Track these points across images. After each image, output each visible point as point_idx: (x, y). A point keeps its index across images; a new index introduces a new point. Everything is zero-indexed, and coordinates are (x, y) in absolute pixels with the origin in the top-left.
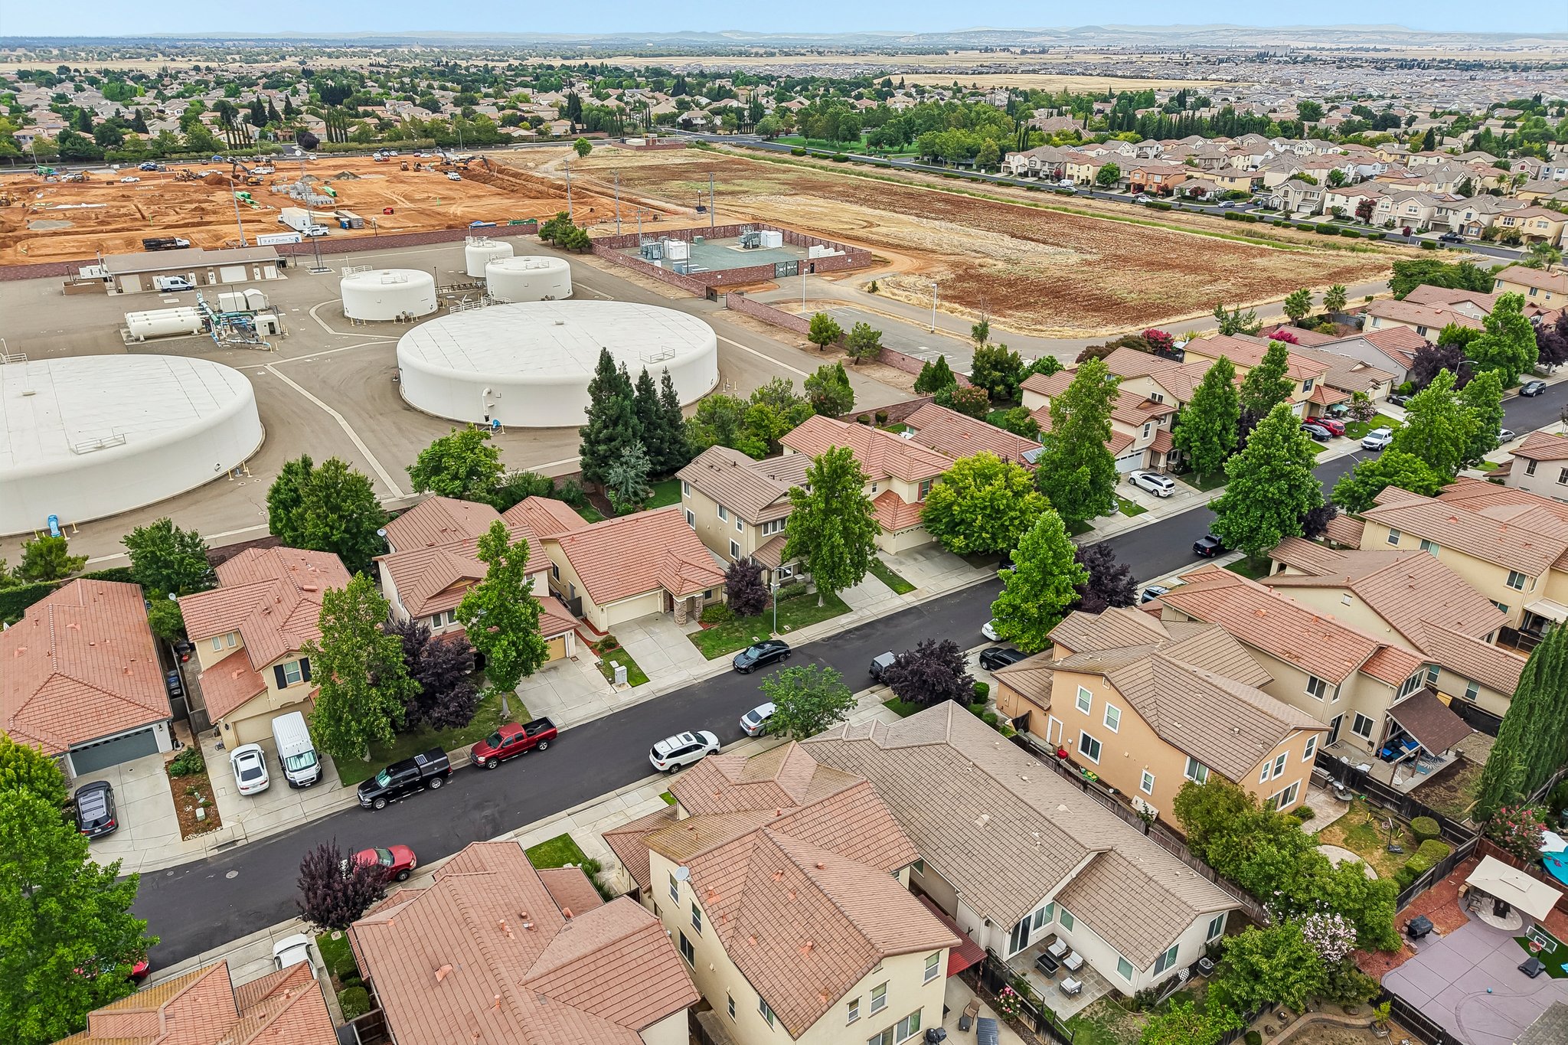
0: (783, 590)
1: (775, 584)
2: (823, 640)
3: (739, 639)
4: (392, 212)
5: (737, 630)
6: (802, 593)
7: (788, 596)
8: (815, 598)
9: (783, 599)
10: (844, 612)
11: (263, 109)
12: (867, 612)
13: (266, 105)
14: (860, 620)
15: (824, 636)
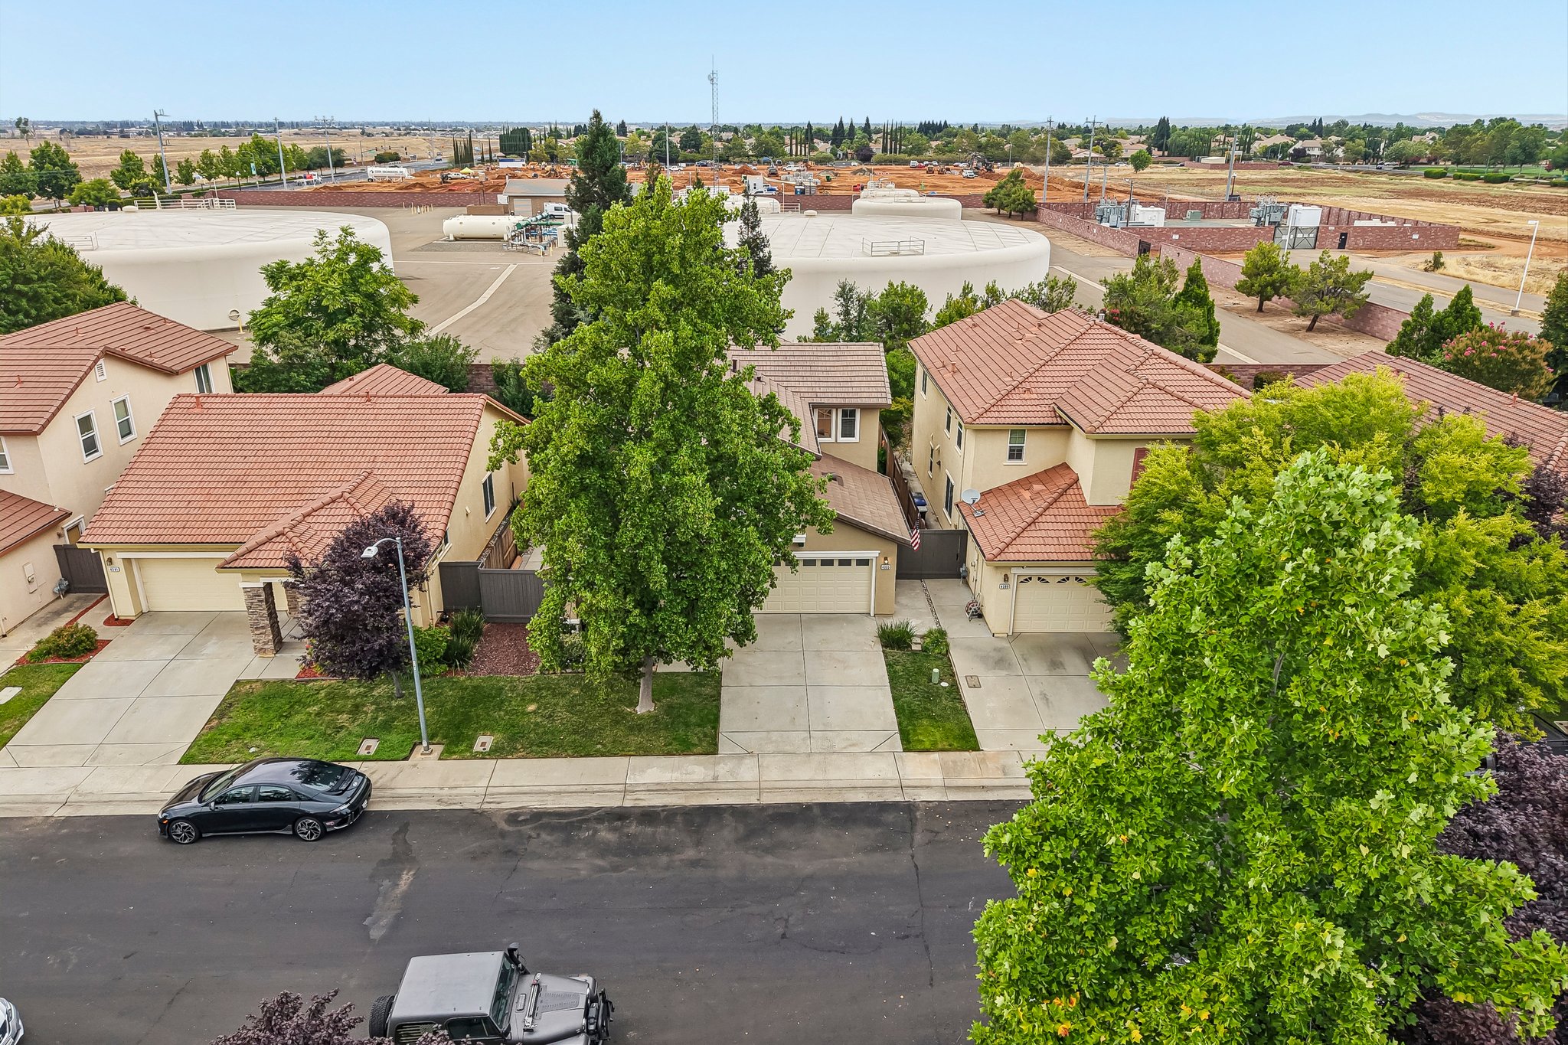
5: (356, 708)
10: (685, 748)
11: (843, 131)
12: (747, 772)
13: (846, 127)
14: (701, 788)
15: (534, 803)
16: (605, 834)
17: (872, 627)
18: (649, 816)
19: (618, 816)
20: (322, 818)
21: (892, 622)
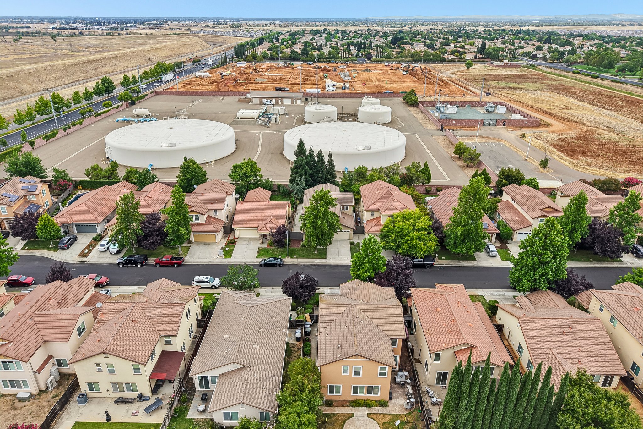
2: (302, 265)
4: (365, 85)
10: (322, 258)
12: (330, 261)
14: (324, 263)
15: (304, 264)
16: (313, 267)
17: (349, 242)
18: (318, 265)
19: (314, 265)
20: (279, 264)
21: (352, 241)
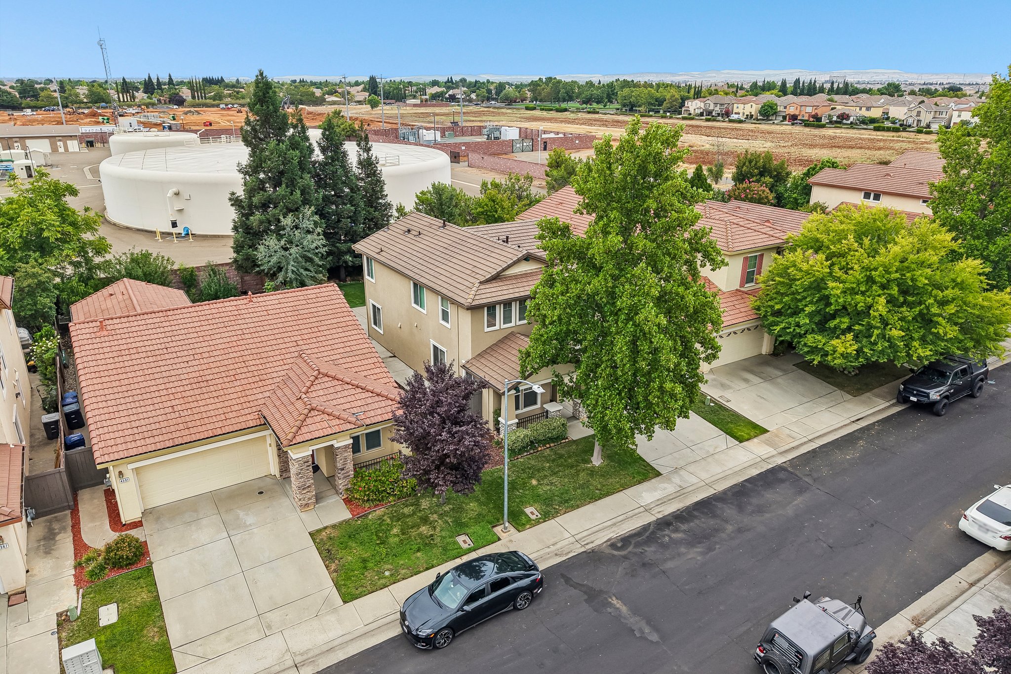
0: (523, 433)
1: (508, 420)
3: (427, 543)
4: (210, 125)
5: (425, 520)
6: (559, 438)
7: (532, 444)
8: (586, 446)
9: (522, 450)
11: (153, 84)
13: (155, 81)
